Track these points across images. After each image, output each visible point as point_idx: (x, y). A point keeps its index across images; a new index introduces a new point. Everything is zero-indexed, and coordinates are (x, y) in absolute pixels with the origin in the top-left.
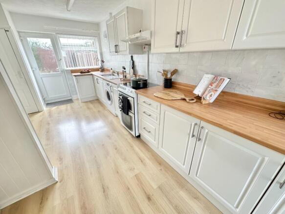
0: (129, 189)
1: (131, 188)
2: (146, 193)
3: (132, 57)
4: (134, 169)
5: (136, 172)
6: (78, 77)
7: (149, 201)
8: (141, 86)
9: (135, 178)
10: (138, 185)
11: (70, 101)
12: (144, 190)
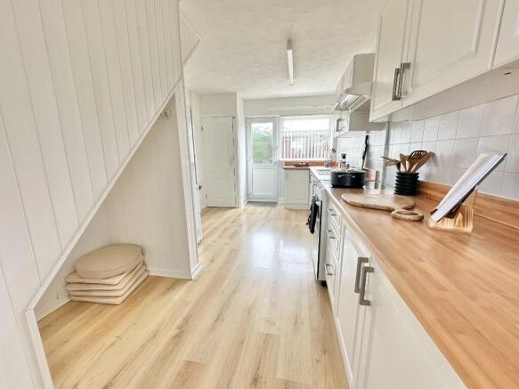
0: (242, 343)
1: (245, 343)
2: (258, 369)
3: (367, 137)
4: (274, 324)
5: (273, 331)
6: (288, 171)
7: (251, 384)
8: (348, 184)
9: (264, 337)
10: (259, 348)
11: (274, 204)
12: (260, 362)
